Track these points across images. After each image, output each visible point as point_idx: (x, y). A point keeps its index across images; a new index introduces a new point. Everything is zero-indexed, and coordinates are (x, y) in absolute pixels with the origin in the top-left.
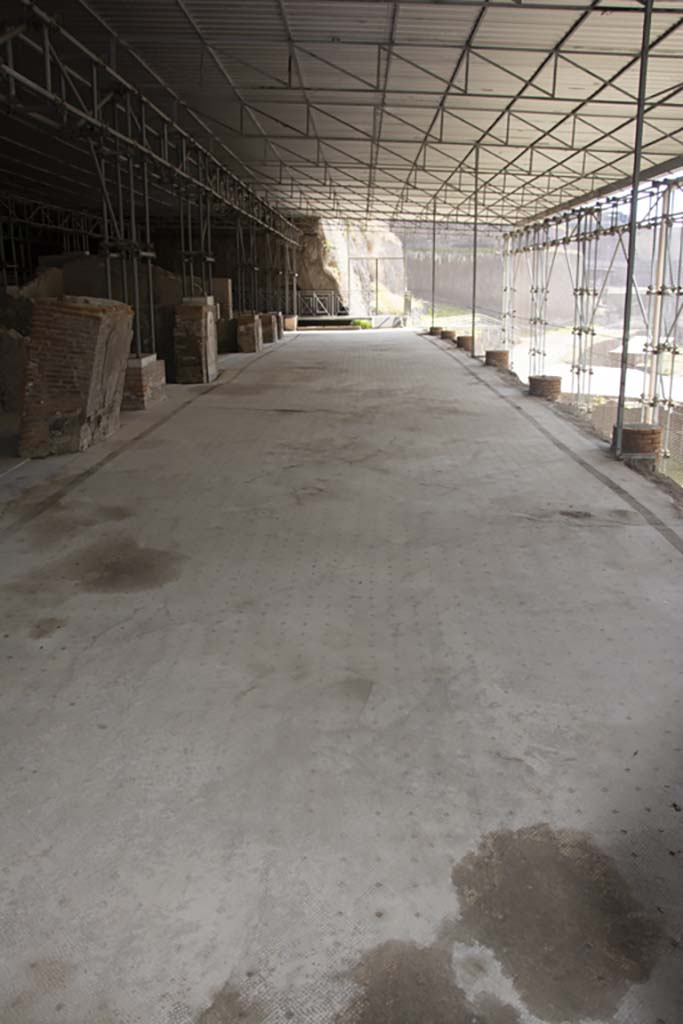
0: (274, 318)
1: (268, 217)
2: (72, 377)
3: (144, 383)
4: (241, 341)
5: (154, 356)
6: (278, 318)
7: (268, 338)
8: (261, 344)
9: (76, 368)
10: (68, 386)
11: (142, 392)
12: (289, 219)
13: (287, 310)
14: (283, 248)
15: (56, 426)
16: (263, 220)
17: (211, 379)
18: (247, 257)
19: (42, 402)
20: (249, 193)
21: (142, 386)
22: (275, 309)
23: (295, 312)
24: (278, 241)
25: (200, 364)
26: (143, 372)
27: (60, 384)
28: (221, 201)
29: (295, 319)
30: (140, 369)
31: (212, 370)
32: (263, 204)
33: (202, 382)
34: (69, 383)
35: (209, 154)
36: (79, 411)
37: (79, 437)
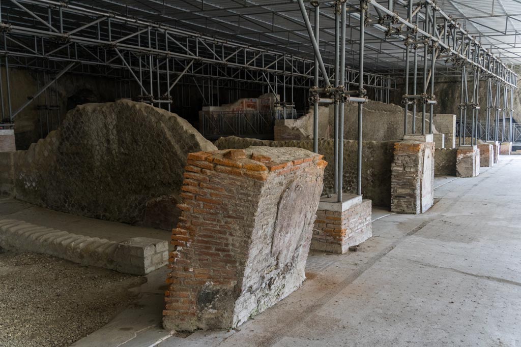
0: (491, 146)
1: (491, 65)
2: (227, 245)
3: (343, 227)
4: (460, 168)
5: (360, 197)
6: (495, 146)
7: (485, 162)
8: (477, 169)
9: (231, 234)
10: (222, 254)
11: (340, 236)
12: (510, 67)
13: (503, 138)
14: (502, 90)
15: (205, 299)
16: (488, 67)
17: (424, 210)
18: (470, 98)
19: (191, 270)
20: (475, 44)
21: (340, 231)
22: (493, 138)
23: (510, 139)
24: (499, 84)
25: (413, 196)
26: (343, 217)
27: (213, 251)
28: (447, 50)
29: (510, 145)
30: (340, 213)
31: (426, 200)
32: (487, 55)
33: (414, 213)
34: (224, 250)
35: (437, 8)
36: (233, 284)
37: (233, 312)
